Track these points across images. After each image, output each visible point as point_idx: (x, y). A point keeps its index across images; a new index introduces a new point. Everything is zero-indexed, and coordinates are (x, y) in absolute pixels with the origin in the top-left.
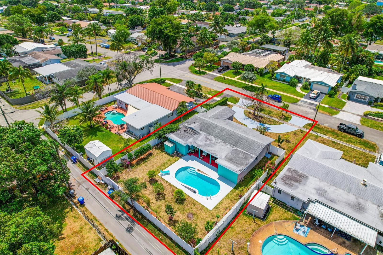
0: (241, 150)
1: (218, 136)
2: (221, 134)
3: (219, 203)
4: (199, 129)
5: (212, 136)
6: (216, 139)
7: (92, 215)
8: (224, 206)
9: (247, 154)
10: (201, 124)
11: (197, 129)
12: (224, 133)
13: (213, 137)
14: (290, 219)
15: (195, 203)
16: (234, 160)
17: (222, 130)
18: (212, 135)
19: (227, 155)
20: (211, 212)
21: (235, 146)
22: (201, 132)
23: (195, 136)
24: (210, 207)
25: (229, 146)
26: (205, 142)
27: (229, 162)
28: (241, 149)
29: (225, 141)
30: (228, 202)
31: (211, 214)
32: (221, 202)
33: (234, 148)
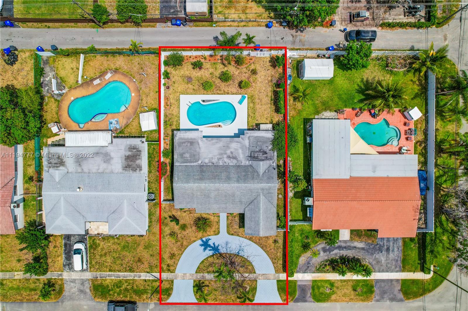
0: (192, 164)
1: (226, 168)
2: (225, 173)
3: (179, 105)
4: (254, 166)
5: (232, 164)
6: (225, 163)
7: (252, 26)
8: (174, 106)
9: (184, 163)
10: (258, 175)
11: (254, 163)
12: (224, 175)
13: (230, 164)
14: (125, 128)
15: (195, 92)
16: (189, 144)
17: (228, 179)
18: (233, 166)
19: (200, 148)
20: (178, 94)
21: (201, 166)
22: (248, 163)
23: (248, 151)
24: (182, 97)
25: (207, 161)
26: (232, 150)
27: (191, 139)
28: (194, 166)
29: (215, 166)
30: (174, 111)
31: (177, 92)
32: (179, 107)
33: (200, 162)
